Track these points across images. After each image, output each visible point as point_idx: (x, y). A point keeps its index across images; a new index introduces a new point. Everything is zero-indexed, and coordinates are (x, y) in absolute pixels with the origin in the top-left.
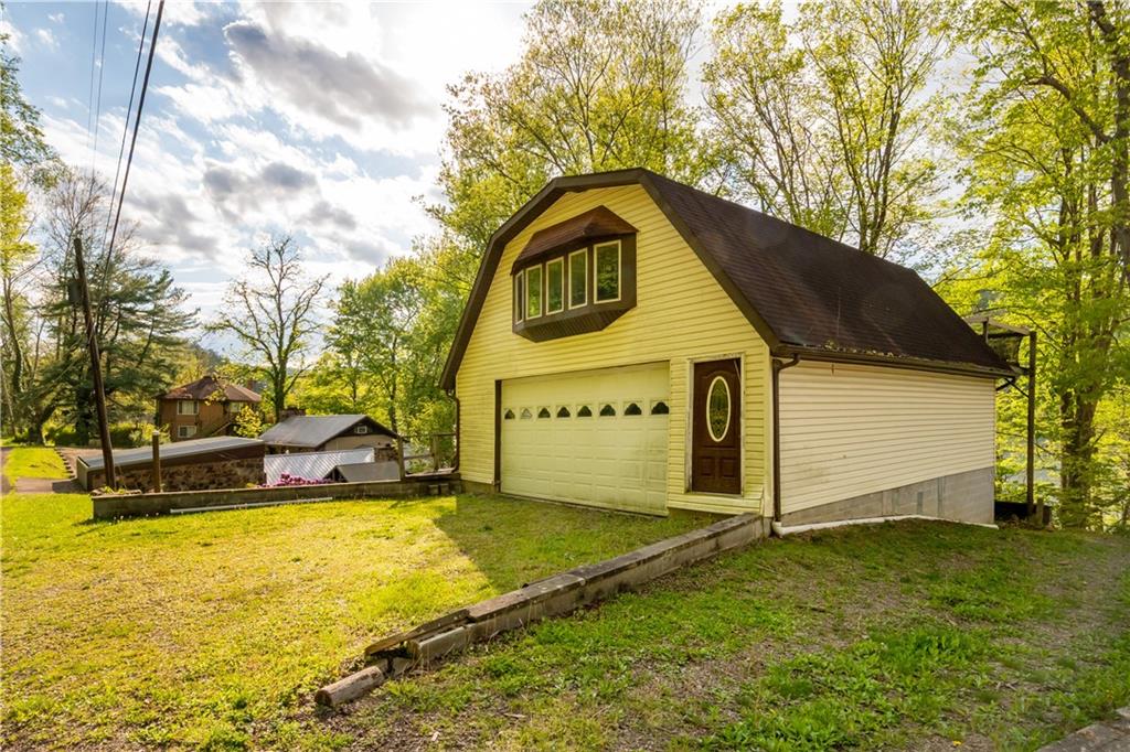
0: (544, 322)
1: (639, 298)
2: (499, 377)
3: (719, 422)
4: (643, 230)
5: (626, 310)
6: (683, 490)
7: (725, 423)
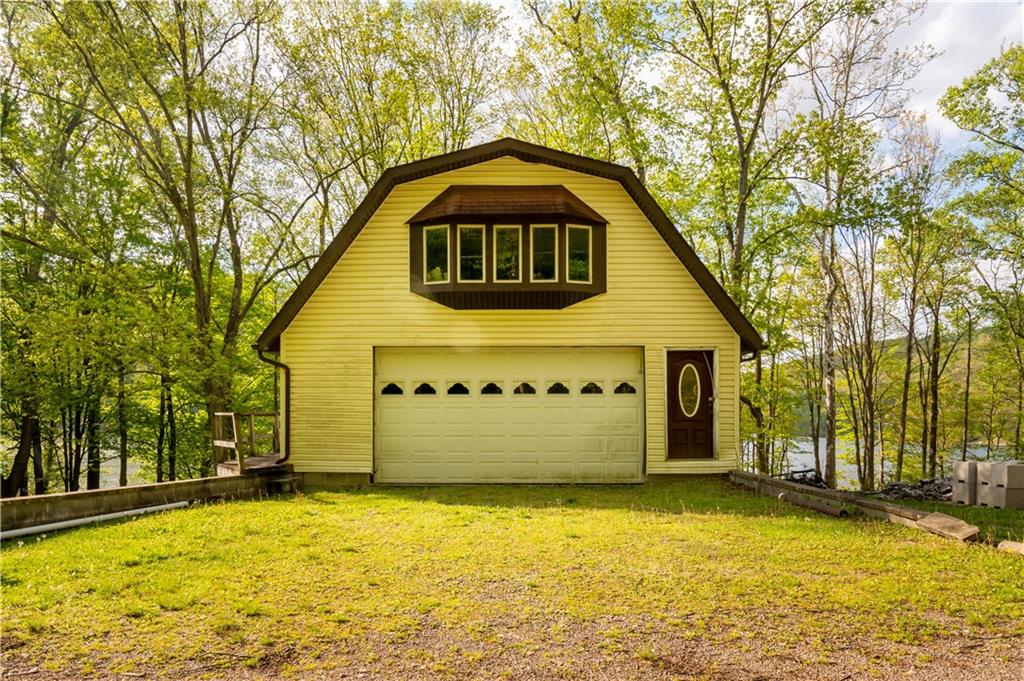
0: (489, 289)
1: (608, 285)
2: (378, 342)
3: (690, 401)
4: (613, 223)
5: (595, 295)
6: (663, 458)
7: (695, 402)
